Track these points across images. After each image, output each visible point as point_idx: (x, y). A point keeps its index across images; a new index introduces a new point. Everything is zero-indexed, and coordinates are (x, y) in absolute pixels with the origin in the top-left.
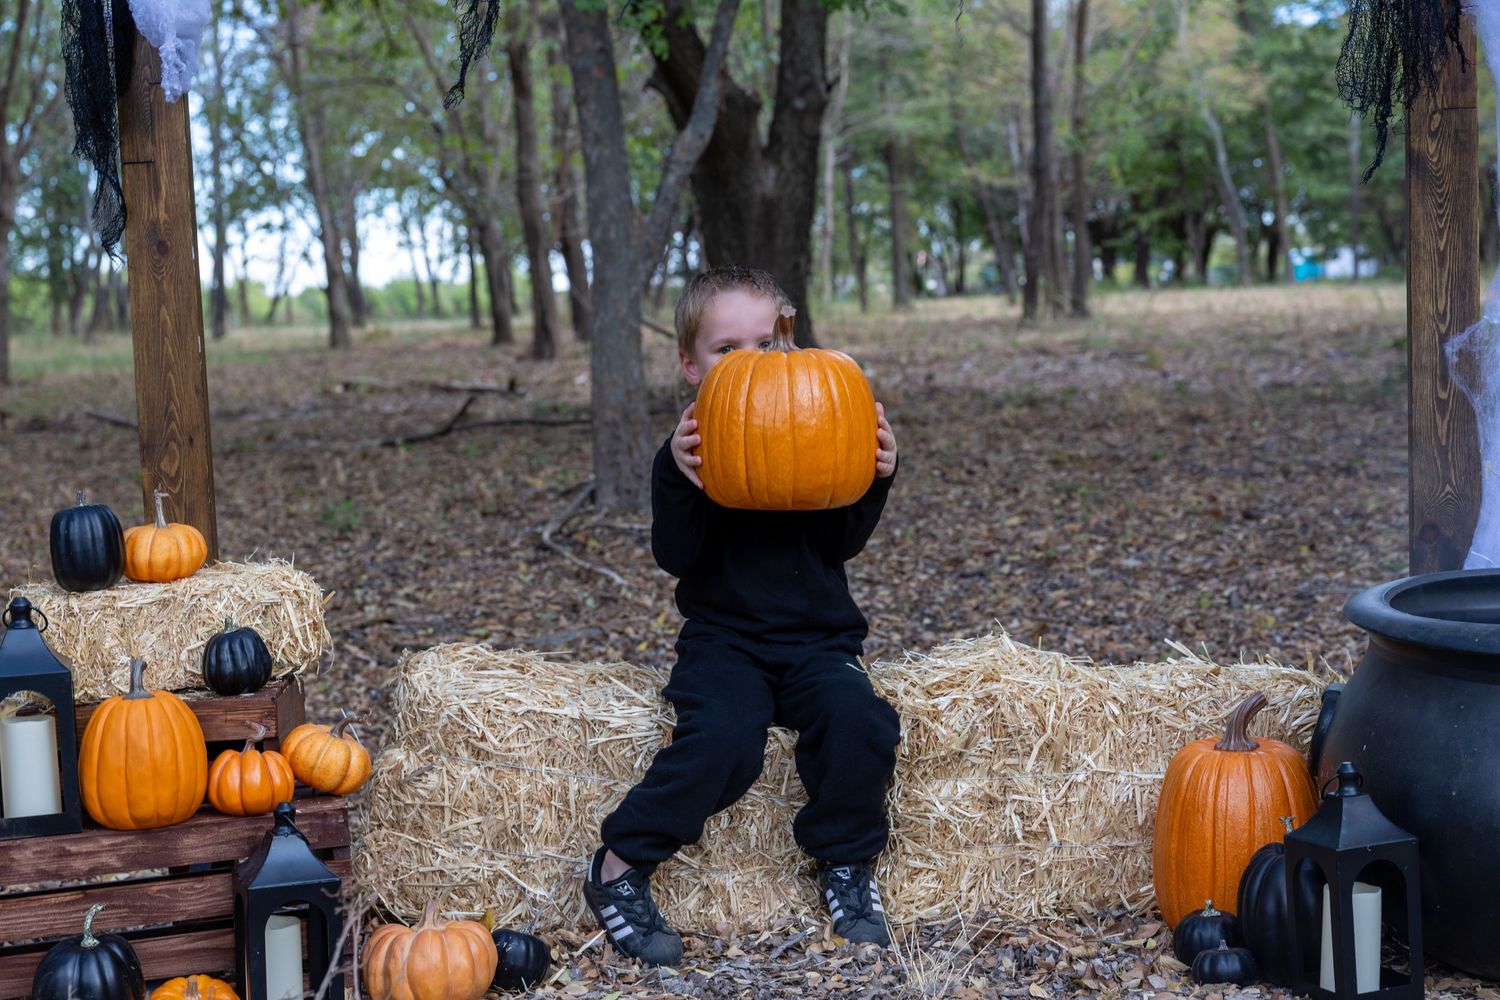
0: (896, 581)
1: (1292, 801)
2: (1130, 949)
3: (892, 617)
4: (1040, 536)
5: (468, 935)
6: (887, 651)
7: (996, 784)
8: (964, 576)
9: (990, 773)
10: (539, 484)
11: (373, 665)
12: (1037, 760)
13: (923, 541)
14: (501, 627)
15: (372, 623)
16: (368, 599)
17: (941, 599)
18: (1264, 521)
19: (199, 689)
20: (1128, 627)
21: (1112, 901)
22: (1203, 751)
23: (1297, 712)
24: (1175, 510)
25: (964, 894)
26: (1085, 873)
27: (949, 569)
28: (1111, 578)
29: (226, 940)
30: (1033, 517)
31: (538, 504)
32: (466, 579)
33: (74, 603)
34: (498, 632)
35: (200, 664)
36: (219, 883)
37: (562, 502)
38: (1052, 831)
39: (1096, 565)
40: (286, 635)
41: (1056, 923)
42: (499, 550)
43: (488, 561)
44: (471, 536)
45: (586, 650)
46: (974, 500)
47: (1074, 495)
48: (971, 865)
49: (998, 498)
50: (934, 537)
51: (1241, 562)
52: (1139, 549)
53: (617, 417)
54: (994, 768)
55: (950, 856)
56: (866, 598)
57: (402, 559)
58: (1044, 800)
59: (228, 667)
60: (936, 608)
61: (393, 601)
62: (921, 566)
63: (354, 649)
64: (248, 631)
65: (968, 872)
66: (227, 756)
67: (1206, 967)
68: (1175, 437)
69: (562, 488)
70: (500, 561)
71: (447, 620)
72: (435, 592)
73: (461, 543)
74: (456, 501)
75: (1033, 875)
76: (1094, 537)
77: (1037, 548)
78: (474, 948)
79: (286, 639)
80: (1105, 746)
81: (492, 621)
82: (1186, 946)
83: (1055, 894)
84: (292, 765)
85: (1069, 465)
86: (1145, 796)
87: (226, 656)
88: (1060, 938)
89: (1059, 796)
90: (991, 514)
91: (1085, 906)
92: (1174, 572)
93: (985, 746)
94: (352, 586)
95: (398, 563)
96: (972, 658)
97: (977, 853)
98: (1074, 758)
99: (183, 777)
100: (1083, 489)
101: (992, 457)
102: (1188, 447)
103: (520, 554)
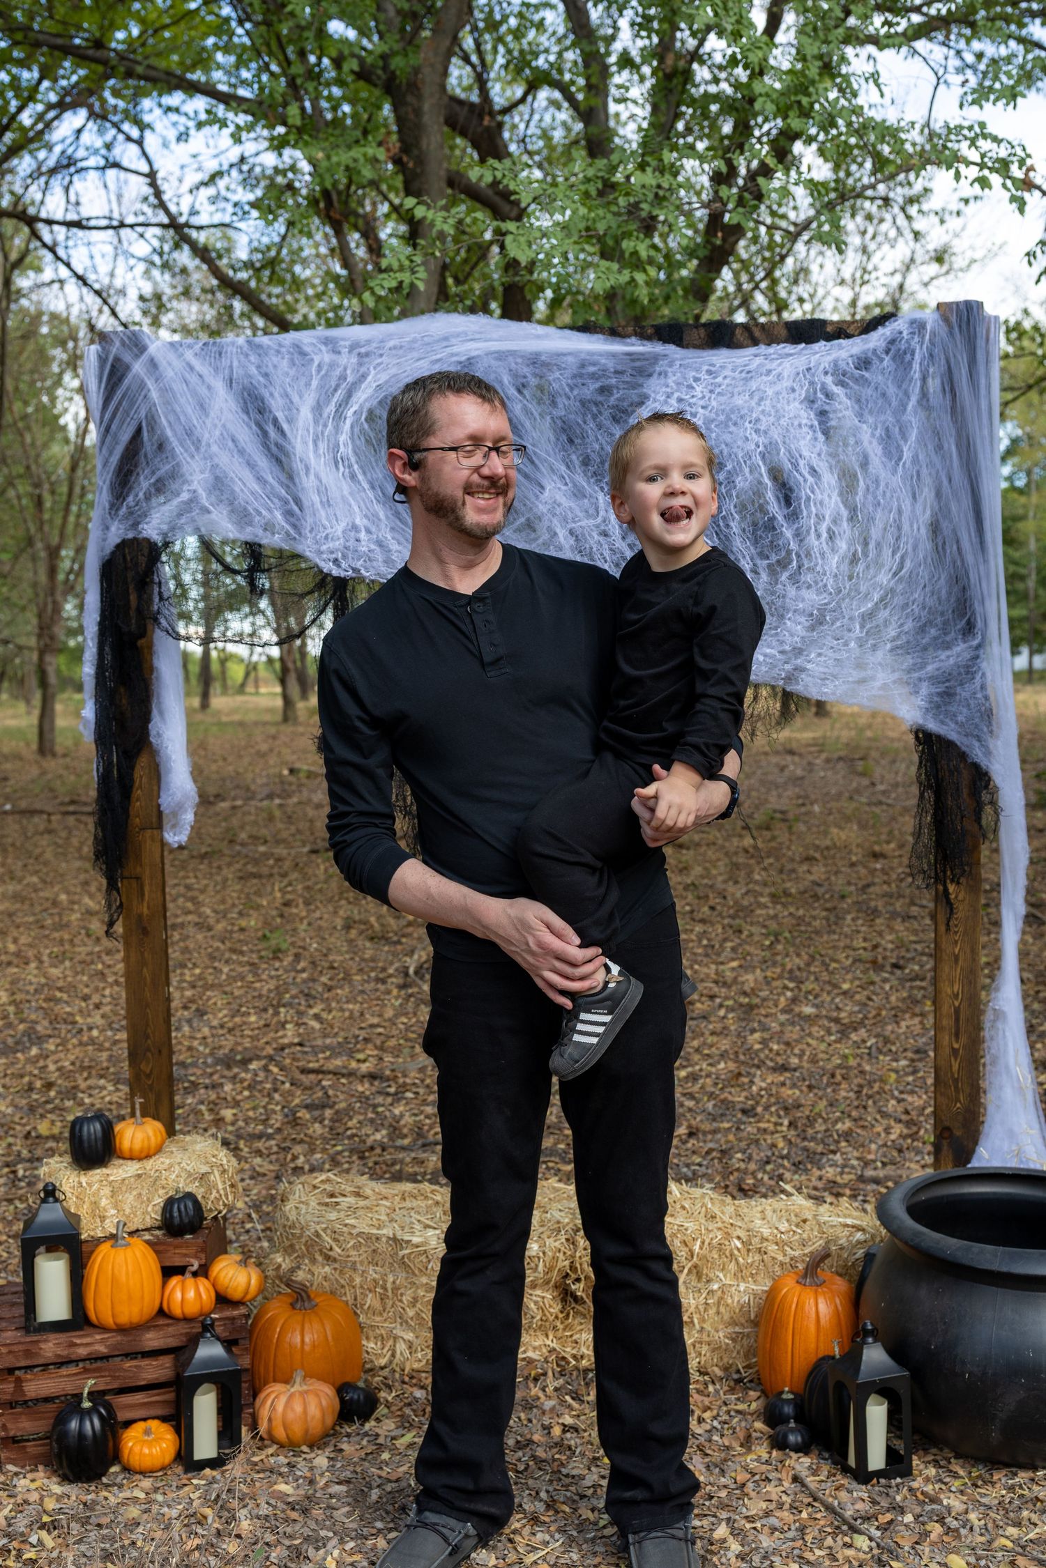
2: (738, 1412)
4: (750, 979)
5: (321, 1392)
11: (287, 1085)
14: (375, 1052)
15: (289, 1044)
16: (289, 1017)
18: (907, 971)
19: (159, 1228)
21: (734, 1367)
22: (790, 1286)
23: (855, 1251)
26: (717, 1348)
28: (793, 1024)
29: (170, 1396)
30: (749, 959)
31: (410, 929)
32: (356, 1002)
33: (84, 1180)
35: (160, 1213)
36: (167, 1361)
38: (696, 1321)
39: (784, 1011)
40: (213, 1192)
43: (372, 986)
44: (363, 960)
46: (710, 940)
49: (725, 940)
51: (884, 1013)
52: (816, 997)
57: (314, 980)
59: (177, 1221)
61: (305, 1021)
63: (275, 1070)
64: (190, 1196)
66: (174, 1281)
67: (782, 1435)
68: (863, 871)
70: (380, 986)
71: (340, 1045)
72: (334, 1012)
73: (355, 967)
74: (354, 922)
76: (787, 983)
77: (745, 994)
78: (325, 1400)
79: (214, 1195)
80: (731, 1268)
81: (370, 1046)
84: (214, 1285)
86: (756, 1300)
87: (176, 1214)
89: (702, 1297)
90: (718, 954)
91: (716, 1370)
92: (837, 1020)
94: (280, 1005)
95: (311, 984)
98: (712, 1275)
99: (147, 1299)
100: (787, 934)
101: (731, 888)
102: (868, 886)
103: (393, 979)
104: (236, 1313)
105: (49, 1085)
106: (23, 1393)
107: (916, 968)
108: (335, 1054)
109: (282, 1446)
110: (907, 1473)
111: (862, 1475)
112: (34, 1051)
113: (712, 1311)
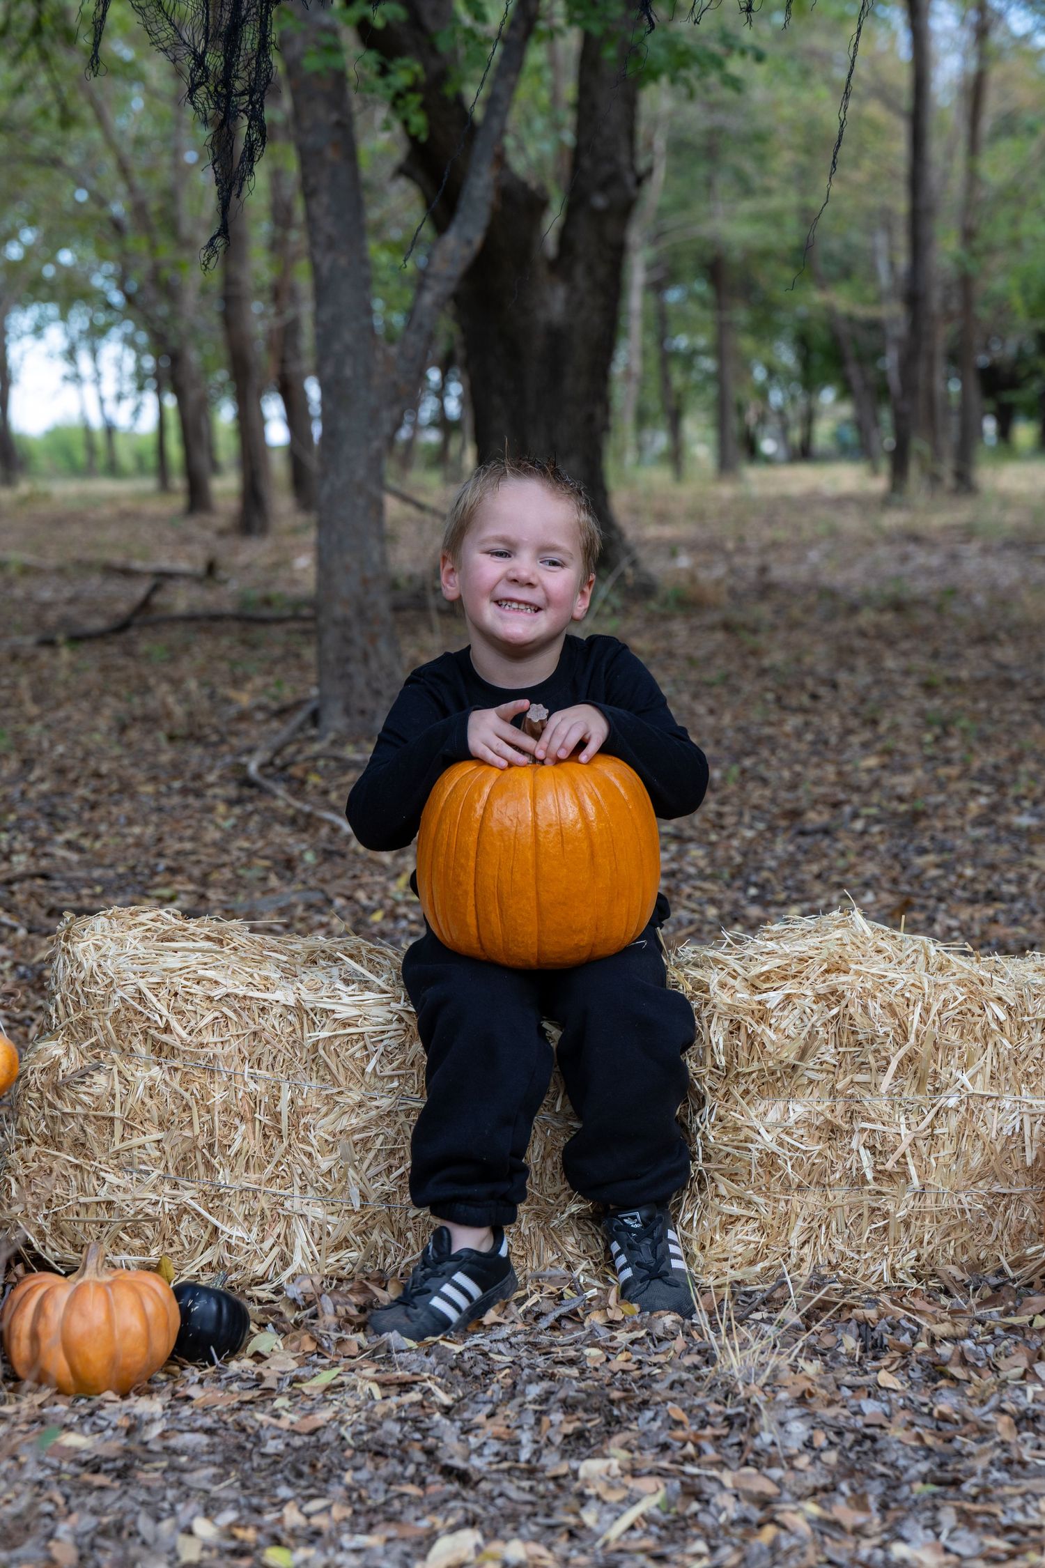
2: (1011, 1329)
3: (707, 885)
4: (905, 783)
5: (143, 1289)
6: (699, 930)
7: (840, 1108)
8: (803, 833)
9: (833, 1093)
10: (244, 699)
11: (22, 933)
12: (895, 1077)
13: (750, 786)
14: (191, 887)
15: (21, 878)
16: (17, 846)
17: (772, 863)
20: (1019, 905)
21: (990, 1265)
25: (794, 1252)
26: (954, 1227)
27: (783, 823)
28: (998, 840)
30: (897, 758)
31: (243, 726)
32: (146, 823)
34: (186, 892)
37: (275, 724)
38: (913, 1171)
39: (980, 822)
41: (915, 1292)
42: (191, 785)
43: (176, 800)
44: (154, 766)
45: (302, 919)
46: (819, 733)
47: (952, 729)
48: (805, 1213)
49: (849, 732)
50: (764, 781)
53: (350, 612)
54: (839, 1086)
55: (776, 1201)
56: (673, 859)
57: (62, 794)
58: (903, 1130)
60: (765, 874)
61: (48, 849)
62: (747, 819)
65: (800, 1222)
69: (274, 706)
70: (191, 800)
71: (120, 876)
72: (105, 839)
73: (140, 775)
74: (135, 719)
75: (885, 1228)
76: (976, 785)
77: (901, 799)
78: (150, 1307)
80: (986, 1062)
81: (179, 878)
83: (914, 1253)
85: (946, 690)
86: (1037, 1128)
88: (920, 1312)
89: (923, 1125)
90: (840, 752)
91: (954, 1270)
93: (827, 1058)
95: (56, 800)
96: (813, 941)
97: (813, 1198)
98: (944, 1076)
100: (963, 724)
101: (843, 677)
103: (218, 791)
109: (61, 1391)
113: (946, 1152)
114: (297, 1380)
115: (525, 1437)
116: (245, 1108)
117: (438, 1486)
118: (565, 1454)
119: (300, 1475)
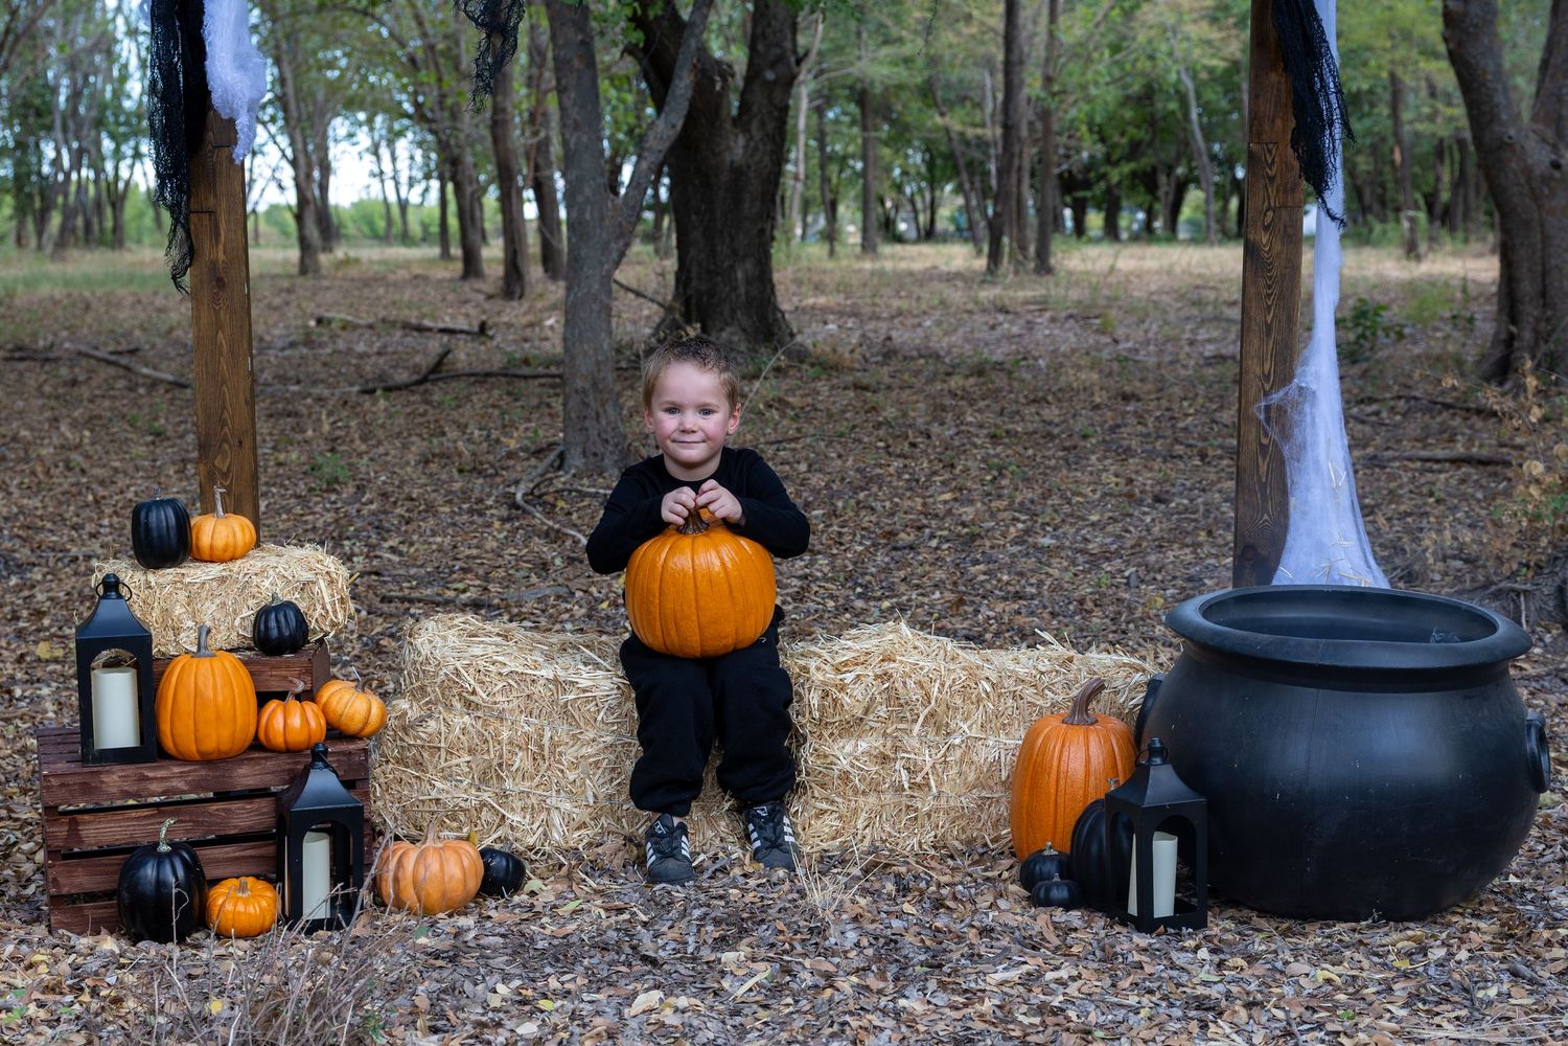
0: (835, 551)
1: (1120, 766)
2: (988, 879)
3: (828, 585)
4: (968, 512)
5: (461, 852)
6: (821, 617)
7: (889, 744)
8: (895, 549)
9: (885, 735)
10: (513, 444)
12: (922, 726)
13: (863, 513)
14: (478, 582)
15: (362, 575)
16: (356, 550)
17: (873, 570)
18: (1173, 505)
19: (250, 649)
20: (1036, 602)
21: (979, 841)
22: (1052, 724)
23: (1133, 694)
24: (1094, 491)
25: (860, 832)
26: (957, 818)
27: (883, 541)
28: (1027, 555)
29: (270, 850)
30: (965, 493)
31: (511, 463)
32: (445, 535)
34: (475, 586)
35: (250, 629)
36: (264, 805)
37: (533, 461)
38: (933, 783)
39: (1015, 542)
40: (319, 607)
41: (933, 857)
42: (480, 506)
43: (465, 518)
44: (449, 492)
45: (554, 606)
46: (913, 473)
47: (1005, 471)
48: (867, 808)
49: (935, 473)
50: (872, 510)
51: (1144, 544)
52: (1055, 529)
53: (587, 386)
54: (888, 731)
55: (850, 801)
57: (386, 512)
58: (927, 758)
59: (274, 633)
60: (868, 578)
61: (378, 553)
62: (858, 538)
64: (289, 605)
65: (864, 814)
66: (273, 704)
67: (1042, 895)
68: (1108, 415)
69: (533, 448)
70: (476, 518)
71: (428, 574)
72: (417, 546)
73: (440, 499)
74: (434, 455)
75: (916, 818)
76: (1017, 515)
77: (964, 525)
78: (466, 862)
79: (319, 610)
80: (978, 717)
81: (469, 576)
82: (1030, 878)
83: (933, 833)
84: (324, 711)
85: (1006, 440)
86: (1008, 757)
87: (273, 624)
88: (932, 869)
89: (939, 755)
90: (927, 488)
91: (957, 843)
92: (1083, 552)
93: (881, 714)
94: (342, 537)
95: (382, 517)
96: (875, 641)
97: (872, 799)
98: (953, 725)
99: (240, 721)
100: (1013, 468)
101: (935, 428)
102: (1119, 426)
103: (493, 511)
104: (352, 747)
105: (39, 614)
106: (80, 841)
107: (1186, 502)
108: (423, 582)
109: (413, 913)
110: (1200, 924)
111: (1146, 922)
112: (14, 581)
113: (953, 772)
114: (555, 907)
115: (691, 940)
116: (522, 742)
117: (639, 967)
118: (713, 950)
119: (558, 960)
